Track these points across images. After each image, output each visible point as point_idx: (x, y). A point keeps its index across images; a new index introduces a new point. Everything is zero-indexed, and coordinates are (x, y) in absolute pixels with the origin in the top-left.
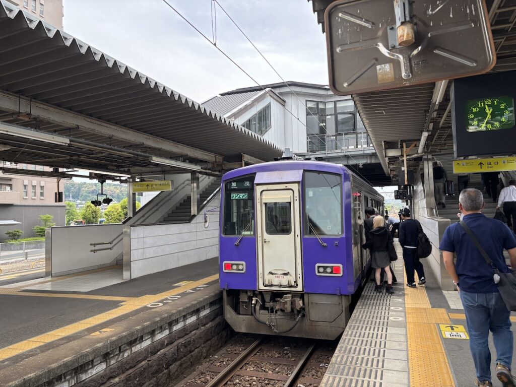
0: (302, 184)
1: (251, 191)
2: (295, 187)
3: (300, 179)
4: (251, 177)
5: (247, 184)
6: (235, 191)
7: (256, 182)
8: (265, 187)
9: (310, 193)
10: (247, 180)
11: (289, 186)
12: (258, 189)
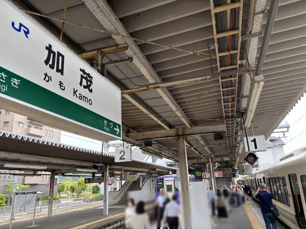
0: (174, 181)
1: (163, 182)
2: (173, 181)
3: (173, 180)
4: (163, 179)
5: (162, 180)
6: (160, 182)
7: (164, 180)
8: (166, 181)
9: (176, 183)
10: (162, 179)
11: (171, 181)
12: (165, 182)
